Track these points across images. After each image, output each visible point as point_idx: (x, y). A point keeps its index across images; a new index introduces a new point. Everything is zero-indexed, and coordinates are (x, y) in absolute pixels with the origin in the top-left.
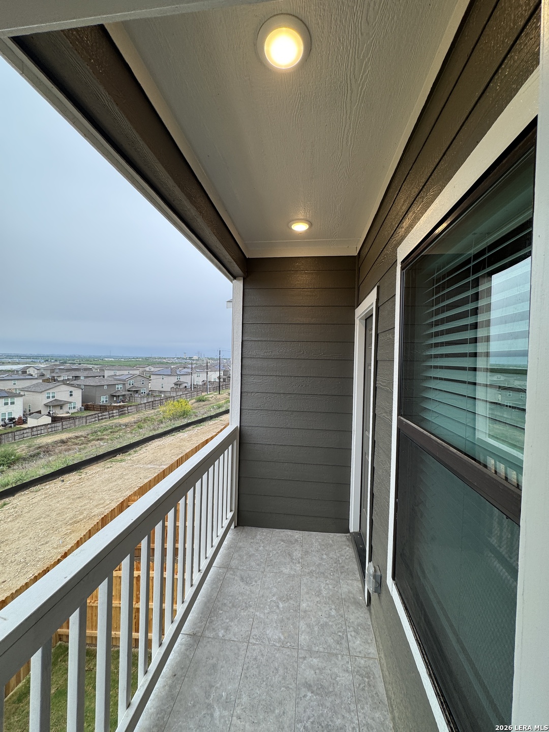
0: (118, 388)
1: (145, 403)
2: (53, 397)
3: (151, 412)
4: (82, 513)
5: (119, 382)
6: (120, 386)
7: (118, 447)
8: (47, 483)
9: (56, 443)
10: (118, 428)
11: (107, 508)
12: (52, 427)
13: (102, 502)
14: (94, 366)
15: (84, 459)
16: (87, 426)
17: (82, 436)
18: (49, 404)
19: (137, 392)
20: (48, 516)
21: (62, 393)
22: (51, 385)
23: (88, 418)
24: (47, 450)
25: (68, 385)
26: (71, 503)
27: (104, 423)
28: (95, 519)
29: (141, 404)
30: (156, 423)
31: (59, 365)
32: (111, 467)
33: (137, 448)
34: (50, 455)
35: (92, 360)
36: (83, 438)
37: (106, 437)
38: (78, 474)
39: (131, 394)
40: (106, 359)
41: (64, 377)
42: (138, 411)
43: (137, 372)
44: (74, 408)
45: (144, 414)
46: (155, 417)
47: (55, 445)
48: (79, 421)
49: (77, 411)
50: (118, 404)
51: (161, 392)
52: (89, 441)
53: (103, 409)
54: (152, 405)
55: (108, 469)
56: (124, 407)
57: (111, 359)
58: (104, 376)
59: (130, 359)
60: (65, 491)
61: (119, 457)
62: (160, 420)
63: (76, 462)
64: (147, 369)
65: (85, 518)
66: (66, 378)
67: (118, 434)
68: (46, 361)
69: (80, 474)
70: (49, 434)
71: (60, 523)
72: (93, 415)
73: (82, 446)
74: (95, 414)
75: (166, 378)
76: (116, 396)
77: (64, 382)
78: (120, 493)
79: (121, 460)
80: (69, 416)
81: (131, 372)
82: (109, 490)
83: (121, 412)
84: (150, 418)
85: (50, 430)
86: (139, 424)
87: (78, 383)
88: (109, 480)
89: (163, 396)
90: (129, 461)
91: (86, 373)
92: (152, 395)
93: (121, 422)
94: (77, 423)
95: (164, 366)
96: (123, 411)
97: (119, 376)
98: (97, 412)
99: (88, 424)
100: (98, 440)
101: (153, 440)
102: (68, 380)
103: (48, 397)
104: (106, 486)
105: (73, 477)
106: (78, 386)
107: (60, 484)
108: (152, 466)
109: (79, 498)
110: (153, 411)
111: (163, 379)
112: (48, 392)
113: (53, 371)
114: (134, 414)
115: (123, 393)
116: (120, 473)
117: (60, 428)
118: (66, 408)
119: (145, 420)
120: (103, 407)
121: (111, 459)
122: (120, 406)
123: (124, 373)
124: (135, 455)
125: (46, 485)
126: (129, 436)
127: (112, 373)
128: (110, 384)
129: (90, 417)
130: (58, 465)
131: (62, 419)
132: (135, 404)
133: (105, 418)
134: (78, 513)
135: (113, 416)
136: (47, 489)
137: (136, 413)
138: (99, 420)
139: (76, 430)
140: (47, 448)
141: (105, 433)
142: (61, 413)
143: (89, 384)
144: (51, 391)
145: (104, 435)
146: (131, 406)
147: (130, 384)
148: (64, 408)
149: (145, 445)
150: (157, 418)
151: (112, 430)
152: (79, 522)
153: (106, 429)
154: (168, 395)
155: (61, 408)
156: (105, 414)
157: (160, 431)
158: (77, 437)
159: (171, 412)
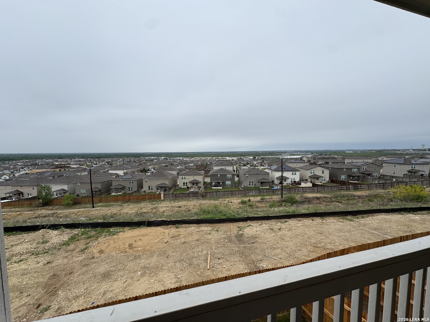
0: (354, 171)
1: (376, 184)
2: (314, 173)
3: (381, 191)
4: (320, 243)
5: (355, 167)
6: (355, 170)
7: (350, 210)
8: (305, 218)
9: (314, 198)
10: (352, 198)
11: (336, 248)
12: (312, 189)
13: (334, 242)
14: (338, 156)
15: (327, 211)
16: (332, 192)
17: (328, 197)
18: (311, 176)
19: (369, 175)
20: (303, 236)
21: (318, 171)
22: (313, 166)
23: (332, 188)
24: (309, 201)
25: (322, 167)
26: (315, 234)
27: (343, 193)
28: (328, 251)
29: (372, 184)
30: (385, 200)
31: (318, 156)
32: (342, 222)
33: (364, 215)
34: (310, 204)
35: (337, 153)
36: (329, 199)
37: (344, 202)
38: (321, 219)
39: (364, 176)
40: (347, 152)
41: (320, 162)
42: (369, 189)
43: (371, 161)
44: (325, 180)
45: (375, 192)
46: (385, 195)
47: (313, 199)
48: (327, 188)
49: (326, 182)
50: (354, 182)
51: (393, 177)
52: (332, 201)
53: (343, 183)
54: (383, 186)
55: (341, 223)
56: (358, 184)
57: (350, 152)
58: (344, 163)
59: (365, 151)
60: (313, 226)
61: (349, 217)
62: (390, 199)
63: (321, 211)
64: (380, 159)
65: (321, 247)
66: (321, 163)
67: (352, 201)
68: (312, 153)
69: (323, 220)
70: (310, 192)
71: (308, 243)
72: (335, 186)
73: (328, 203)
74: (337, 186)
75: (398, 167)
76: (352, 176)
77: (320, 165)
78: (347, 242)
79: (350, 220)
80: (322, 185)
81: (365, 161)
82: (340, 237)
83: (355, 187)
84: (380, 195)
85: (311, 190)
86: (370, 198)
87: (327, 166)
88: (340, 230)
89: (394, 180)
90: (357, 223)
91: (333, 161)
92: (383, 178)
93: (355, 194)
94: (326, 189)
95: (398, 156)
96: (357, 187)
97: (355, 163)
98: (338, 185)
99: (332, 191)
100: (338, 202)
101: (380, 213)
102: (322, 164)
103: (311, 173)
104: (337, 233)
105: (318, 220)
106: (328, 168)
107: (311, 221)
108: (376, 233)
109: (320, 233)
110: (383, 191)
111: (395, 166)
112: (311, 170)
113: (314, 159)
114: (366, 190)
115: (358, 175)
116: (349, 228)
117: (316, 190)
118: (320, 180)
119: (375, 196)
120: (343, 182)
121: (343, 217)
122: (354, 183)
123: (360, 162)
124: (362, 219)
125: (304, 219)
126: (360, 204)
127: (350, 161)
128: (348, 168)
129: (334, 187)
130: (312, 211)
131: (318, 185)
132: (367, 183)
133: (344, 190)
134: (318, 242)
135: (349, 189)
136: (304, 221)
137: (368, 190)
138: (339, 190)
139: (325, 193)
140: (309, 200)
141: (343, 199)
142: (318, 183)
143: (334, 167)
144: (312, 170)
145: (342, 200)
146: (363, 184)
147: (363, 169)
148: (319, 179)
149: (372, 215)
150: (387, 197)
151: (348, 198)
152: (318, 248)
153: (343, 197)
154: (400, 180)
155: (318, 180)
156: (343, 186)
157: (389, 207)
158: (325, 197)
159: (402, 195)
